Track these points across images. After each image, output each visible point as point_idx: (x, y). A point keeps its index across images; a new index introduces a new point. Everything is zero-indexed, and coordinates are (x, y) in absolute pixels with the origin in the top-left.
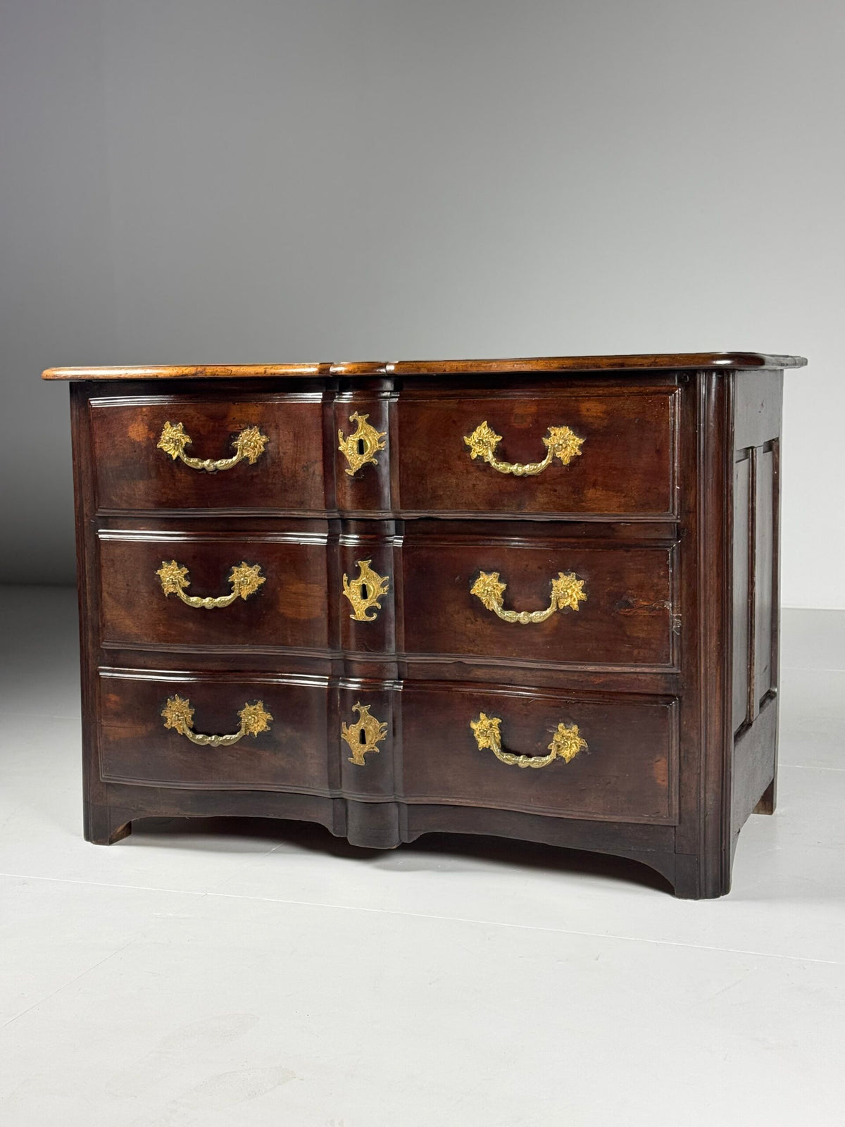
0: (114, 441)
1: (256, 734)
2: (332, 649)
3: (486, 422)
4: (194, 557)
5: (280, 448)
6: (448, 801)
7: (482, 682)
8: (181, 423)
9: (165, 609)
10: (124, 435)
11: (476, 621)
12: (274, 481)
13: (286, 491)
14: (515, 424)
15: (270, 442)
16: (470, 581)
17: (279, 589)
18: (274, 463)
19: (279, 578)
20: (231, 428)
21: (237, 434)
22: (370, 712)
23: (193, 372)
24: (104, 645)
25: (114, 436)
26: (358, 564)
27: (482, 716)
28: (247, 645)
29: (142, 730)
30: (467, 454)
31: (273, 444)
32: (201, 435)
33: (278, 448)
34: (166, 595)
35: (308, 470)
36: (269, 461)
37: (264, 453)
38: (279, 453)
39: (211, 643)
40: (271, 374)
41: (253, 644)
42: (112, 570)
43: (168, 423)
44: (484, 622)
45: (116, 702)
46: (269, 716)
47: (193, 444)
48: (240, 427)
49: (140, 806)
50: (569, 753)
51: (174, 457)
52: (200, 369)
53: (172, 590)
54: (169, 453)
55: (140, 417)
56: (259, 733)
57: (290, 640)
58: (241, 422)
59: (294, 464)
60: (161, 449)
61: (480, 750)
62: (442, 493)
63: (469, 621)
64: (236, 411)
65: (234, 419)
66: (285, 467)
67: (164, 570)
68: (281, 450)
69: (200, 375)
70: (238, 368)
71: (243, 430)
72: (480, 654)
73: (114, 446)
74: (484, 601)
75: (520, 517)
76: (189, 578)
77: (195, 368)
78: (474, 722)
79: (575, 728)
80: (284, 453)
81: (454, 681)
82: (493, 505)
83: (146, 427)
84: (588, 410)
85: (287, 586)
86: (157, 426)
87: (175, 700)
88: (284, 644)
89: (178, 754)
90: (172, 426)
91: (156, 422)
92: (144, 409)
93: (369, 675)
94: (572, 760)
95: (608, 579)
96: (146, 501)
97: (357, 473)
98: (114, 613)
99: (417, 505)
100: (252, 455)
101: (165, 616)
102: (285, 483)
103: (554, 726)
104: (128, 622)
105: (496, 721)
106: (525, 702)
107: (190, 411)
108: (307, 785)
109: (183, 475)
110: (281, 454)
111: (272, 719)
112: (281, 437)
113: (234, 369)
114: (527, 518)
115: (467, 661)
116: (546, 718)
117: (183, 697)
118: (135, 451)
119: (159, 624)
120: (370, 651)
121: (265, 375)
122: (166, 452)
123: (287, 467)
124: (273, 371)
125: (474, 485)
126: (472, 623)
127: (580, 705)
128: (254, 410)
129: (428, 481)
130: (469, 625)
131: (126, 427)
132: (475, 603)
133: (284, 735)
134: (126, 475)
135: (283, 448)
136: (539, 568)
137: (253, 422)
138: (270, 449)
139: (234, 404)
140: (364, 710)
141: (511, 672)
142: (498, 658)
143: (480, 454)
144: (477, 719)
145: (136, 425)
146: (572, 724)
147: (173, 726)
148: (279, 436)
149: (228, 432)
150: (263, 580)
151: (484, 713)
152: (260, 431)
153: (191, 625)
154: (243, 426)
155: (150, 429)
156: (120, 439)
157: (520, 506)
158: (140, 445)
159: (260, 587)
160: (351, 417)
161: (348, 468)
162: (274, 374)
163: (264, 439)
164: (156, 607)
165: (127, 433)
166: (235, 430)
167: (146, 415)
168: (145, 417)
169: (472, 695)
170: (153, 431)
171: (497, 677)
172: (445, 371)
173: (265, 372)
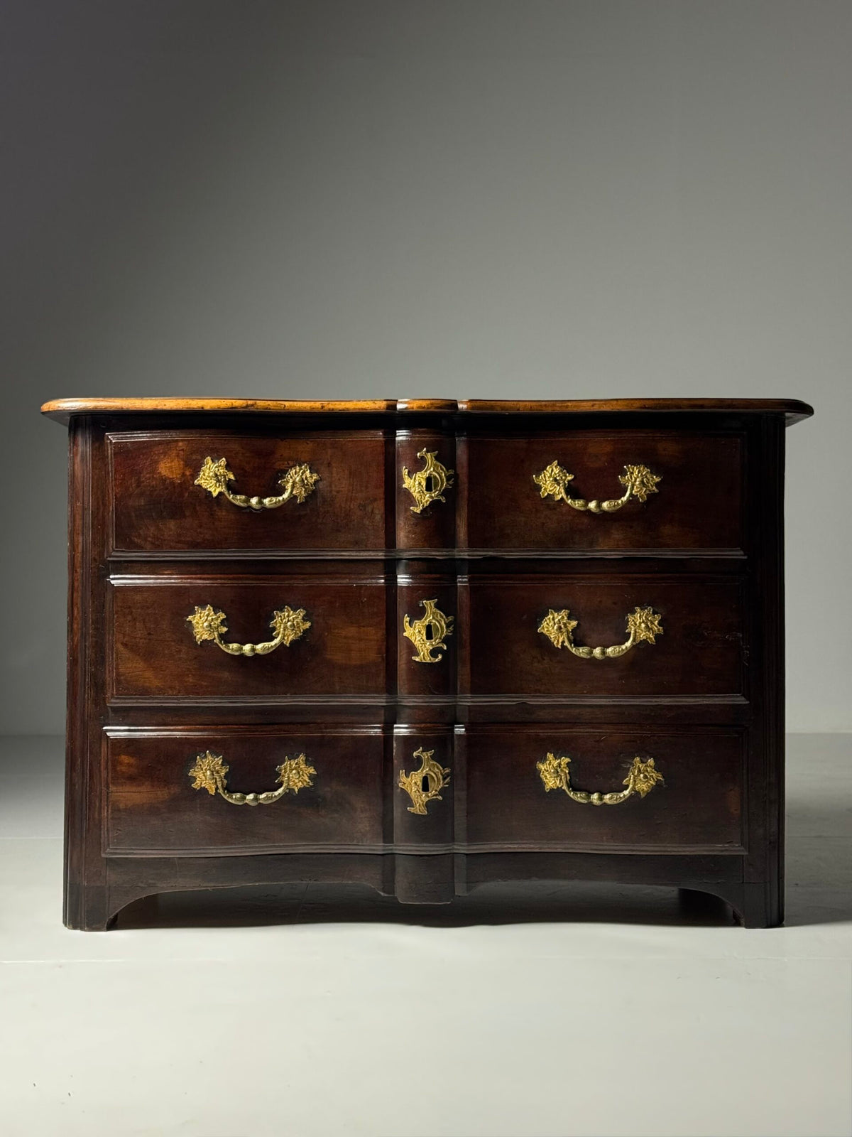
0: (139, 478)
1: (296, 790)
2: (390, 694)
3: (556, 461)
4: (232, 601)
5: (333, 486)
6: (510, 848)
7: (544, 723)
8: (224, 459)
9: (196, 658)
10: (154, 471)
11: (544, 659)
12: (324, 521)
13: (338, 531)
14: (588, 463)
15: (321, 480)
16: (538, 620)
17: (326, 634)
18: (324, 501)
19: (326, 623)
20: (279, 465)
21: (285, 472)
22: (433, 758)
23: (244, 405)
24: (112, 703)
25: (141, 473)
26: (423, 603)
27: (550, 756)
28: (288, 695)
29: (163, 794)
30: (537, 493)
31: (325, 482)
32: (246, 471)
33: (331, 486)
34: (199, 643)
35: (365, 509)
36: (319, 500)
37: (313, 491)
38: (331, 492)
39: (249, 693)
40: (329, 409)
41: (295, 694)
42: (129, 618)
43: (209, 458)
44: (551, 660)
45: (129, 765)
46: (312, 771)
47: (236, 481)
48: (288, 464)
49: (150, 881)
50: (643, 787)
51: (215, 494)
52: (250, 402)
53: (205, 637)
54: (209, 490)
55: (175, 451)
56: (300, 790)
57: (338, 688)
58: (290, 459)
59: (349, 504)
60: (199, 486)
61: (547, 791)
62: (509, 531)
63: (535, 660)
64: (284, 448)
65: (281, 456)
66: (338, 505)
67: (197, 616)
68: (334, 488)
69: (252, 409)
70: (291, 403)
71: (291, 467)
72: (548, 693)
73: (139, 484)
74: (552, 640)
75: (590, 555)
76: (226, 624)
77: (245, 401)
78: (540, 763)
79: (651, 761)
80: (338, 492)
81: (517, 723)
82: (562, 543)
83: (182, 463)
84: (665, 450)
85: (336, 631)
86: (195, 462)
87: (206, 757)
88: (330, 692)
89: (208, 818)
90: (213, 461)
91: (194, 457)
92: (180, 444)
93: (428, 720)
94: (648, 794)
95: (684, 612)
96: (176, 542)
97: (424, 511)
98: (129, 665)
99: (485, 543)
100: (301, 493)
101: (196, 666)
102: (338, 523)
103: (630, 761)
104: (149, 674)
105: (565, 760)
106: (597, 739)
107: (235, 446)
108: (355, 843)
109: (224, 514)
110: (334, 493)
111: (315, 773)
112: (335, 475)
113: (287, 404)
114: (598, 555)
115: (533, 701)
116: (621, 753)
117: (215, 754)
118: (167, 489)
119: (188, 675)
120: (434, 694)
121: (322, 411)
122: (206, 490)
123: (340, 506)
124: (331, 406)
125: (543, 523)
126: (539, 662)
127: (655, 738)
128: (305, 447)
129: (496, 520)
130: (536, 664)
131: (157, 462)
132: (544, 641)
133: (329, 789)
134: (154, 514)
135: (336, 486)
136: (615, 603)
137: (302, 459)
138: (321, 487)
139: (282, 441)
140: (426, 756)
141: (578, 711)
142: (565, 697)
143: (551, 493)
144: (543, 759)
145: (169, 460)
146: (648, 757)
147: (203, 786)
148: (332, 474)
149: (274, 469)
150: (308, 625)
151: (551, 753)
152: (310, 469)
153: (226, 675)
154: (291, 463)
155: (186, 465)
156: (148, 475)
157: (591, 544)
158: (172, 483)
159: (305, 631)
160: (418, 454)
161: (413, 506)
162: (333, 409)
163: (315, 477)
164: (185, 656)
165: (156, 468)
166: (282, 467)
167: (183, 450)
168: (181, 452)
169: (539, 735)
170: (190, 467)
171: (562, 717)
172: (519, 410)
173: (323, 407)
